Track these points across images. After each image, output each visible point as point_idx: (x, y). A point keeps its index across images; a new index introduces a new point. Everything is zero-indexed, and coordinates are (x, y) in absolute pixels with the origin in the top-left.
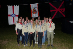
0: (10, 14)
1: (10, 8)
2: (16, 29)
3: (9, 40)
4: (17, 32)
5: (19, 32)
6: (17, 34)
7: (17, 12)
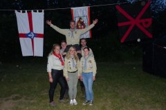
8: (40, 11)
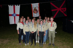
1: (11, 8)
2: (18, 29)
3: (10, 39)
4: (18, 31)
5: (20, 31)
6: (18, 33)
7: (18, 12)
8: (18, 5)
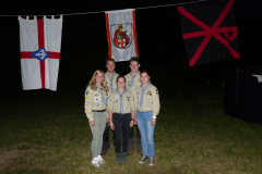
0: (27, 50)
3: (24, 147)
